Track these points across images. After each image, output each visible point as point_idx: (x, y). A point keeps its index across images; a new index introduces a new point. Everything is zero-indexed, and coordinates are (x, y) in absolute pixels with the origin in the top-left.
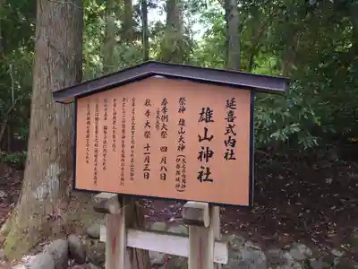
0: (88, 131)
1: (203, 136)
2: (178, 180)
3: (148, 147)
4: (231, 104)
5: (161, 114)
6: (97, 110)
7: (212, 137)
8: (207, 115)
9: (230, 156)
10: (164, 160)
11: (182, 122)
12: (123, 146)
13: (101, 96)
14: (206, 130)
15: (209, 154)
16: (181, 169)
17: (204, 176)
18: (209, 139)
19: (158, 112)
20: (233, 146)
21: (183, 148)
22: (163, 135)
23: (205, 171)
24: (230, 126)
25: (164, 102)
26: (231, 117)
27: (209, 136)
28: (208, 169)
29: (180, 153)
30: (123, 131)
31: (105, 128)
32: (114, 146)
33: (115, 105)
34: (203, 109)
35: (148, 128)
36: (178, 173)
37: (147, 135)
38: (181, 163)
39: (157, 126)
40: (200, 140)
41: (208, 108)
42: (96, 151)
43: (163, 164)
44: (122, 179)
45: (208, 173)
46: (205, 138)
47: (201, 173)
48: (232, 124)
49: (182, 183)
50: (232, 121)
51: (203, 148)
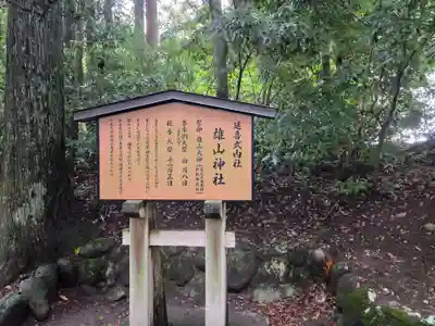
1: (216, 150)
2: (197, 184)
4: (237, 126)
5: (182, 133)
6: (120, 128)
7: (224, 150)
8: (219, 134)
9: (237, 164)
10: (185, 170)
11: (200, 139)
12: (147, 160)
13: (124, 117)
14: (219, 145)
15: (222, 164)
16: (200, 176)
17: (218, 180)
18: (222, 152)
19: (179, 131)
20: (240, 157)
21: (201, 159)
22: (184, 149)
23: (219, 176)
24: (237, 142)
25: (184, 123)
26: (238, 135)
27: (221, 150)
28: (221, 175)
29: (199, 163)
30: (148, 147)
31: (130, 144)
33: (138, 125)
34: (216, 129)
35: (170, 145)
36: (197, 179)
37: (170, 150)
38: (199, 172)
39: (179, 143)
40: (215, 153)
41: (220, 129)
43: (184, 173)
44: (147, 187)
45: (221, 178)
46: (219, 152)
47: (216, 178)
49: (201, 187)
50: (239, 138)
51: (217, 159)
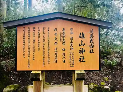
0: (24, 42)
1: (81, 44)
2: (70, 62)
3: (56, 49)
4: (92, 32)
5: (62, 35)
7: (84, 44)
8: (82, 36)
9: (92, 51)
10: (64, 54)
11: (72, 38)
12: (44, 49)
14: (82, 41)
15: (83, 51)
16: (72, 58)
17: (82, 60)
18: (83, 45)
19: (61, 34)
20: (93, 47)
21: (72, 49)
22: (64, 43)
23: (82, 58)
24: (92, 40)
25: (64, 30)
26: (92, 36)
27: (83, 44)
28: (83, 57)
29: (71, 51)
30: (44, 42)
31: (34, 41)
32: (39, 49)
33: (39, 30)
34: (81, 33)
35: (56, 41)
36: (71, 59)
37: (56, 43)
38: (71, 55)
39: (61, 40)
40: (80, 46)
41: (83, 33)
42: (29, 52)
43: (64, 56)
44: (44, 64)
45: (83, 59)
46: (82, 45)
47: (80, 59)
48: (92, 39)
49: (72, 64)
50: (92, 38)
51: (81, 49)
